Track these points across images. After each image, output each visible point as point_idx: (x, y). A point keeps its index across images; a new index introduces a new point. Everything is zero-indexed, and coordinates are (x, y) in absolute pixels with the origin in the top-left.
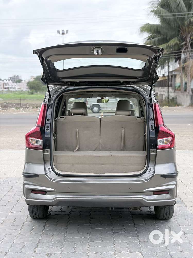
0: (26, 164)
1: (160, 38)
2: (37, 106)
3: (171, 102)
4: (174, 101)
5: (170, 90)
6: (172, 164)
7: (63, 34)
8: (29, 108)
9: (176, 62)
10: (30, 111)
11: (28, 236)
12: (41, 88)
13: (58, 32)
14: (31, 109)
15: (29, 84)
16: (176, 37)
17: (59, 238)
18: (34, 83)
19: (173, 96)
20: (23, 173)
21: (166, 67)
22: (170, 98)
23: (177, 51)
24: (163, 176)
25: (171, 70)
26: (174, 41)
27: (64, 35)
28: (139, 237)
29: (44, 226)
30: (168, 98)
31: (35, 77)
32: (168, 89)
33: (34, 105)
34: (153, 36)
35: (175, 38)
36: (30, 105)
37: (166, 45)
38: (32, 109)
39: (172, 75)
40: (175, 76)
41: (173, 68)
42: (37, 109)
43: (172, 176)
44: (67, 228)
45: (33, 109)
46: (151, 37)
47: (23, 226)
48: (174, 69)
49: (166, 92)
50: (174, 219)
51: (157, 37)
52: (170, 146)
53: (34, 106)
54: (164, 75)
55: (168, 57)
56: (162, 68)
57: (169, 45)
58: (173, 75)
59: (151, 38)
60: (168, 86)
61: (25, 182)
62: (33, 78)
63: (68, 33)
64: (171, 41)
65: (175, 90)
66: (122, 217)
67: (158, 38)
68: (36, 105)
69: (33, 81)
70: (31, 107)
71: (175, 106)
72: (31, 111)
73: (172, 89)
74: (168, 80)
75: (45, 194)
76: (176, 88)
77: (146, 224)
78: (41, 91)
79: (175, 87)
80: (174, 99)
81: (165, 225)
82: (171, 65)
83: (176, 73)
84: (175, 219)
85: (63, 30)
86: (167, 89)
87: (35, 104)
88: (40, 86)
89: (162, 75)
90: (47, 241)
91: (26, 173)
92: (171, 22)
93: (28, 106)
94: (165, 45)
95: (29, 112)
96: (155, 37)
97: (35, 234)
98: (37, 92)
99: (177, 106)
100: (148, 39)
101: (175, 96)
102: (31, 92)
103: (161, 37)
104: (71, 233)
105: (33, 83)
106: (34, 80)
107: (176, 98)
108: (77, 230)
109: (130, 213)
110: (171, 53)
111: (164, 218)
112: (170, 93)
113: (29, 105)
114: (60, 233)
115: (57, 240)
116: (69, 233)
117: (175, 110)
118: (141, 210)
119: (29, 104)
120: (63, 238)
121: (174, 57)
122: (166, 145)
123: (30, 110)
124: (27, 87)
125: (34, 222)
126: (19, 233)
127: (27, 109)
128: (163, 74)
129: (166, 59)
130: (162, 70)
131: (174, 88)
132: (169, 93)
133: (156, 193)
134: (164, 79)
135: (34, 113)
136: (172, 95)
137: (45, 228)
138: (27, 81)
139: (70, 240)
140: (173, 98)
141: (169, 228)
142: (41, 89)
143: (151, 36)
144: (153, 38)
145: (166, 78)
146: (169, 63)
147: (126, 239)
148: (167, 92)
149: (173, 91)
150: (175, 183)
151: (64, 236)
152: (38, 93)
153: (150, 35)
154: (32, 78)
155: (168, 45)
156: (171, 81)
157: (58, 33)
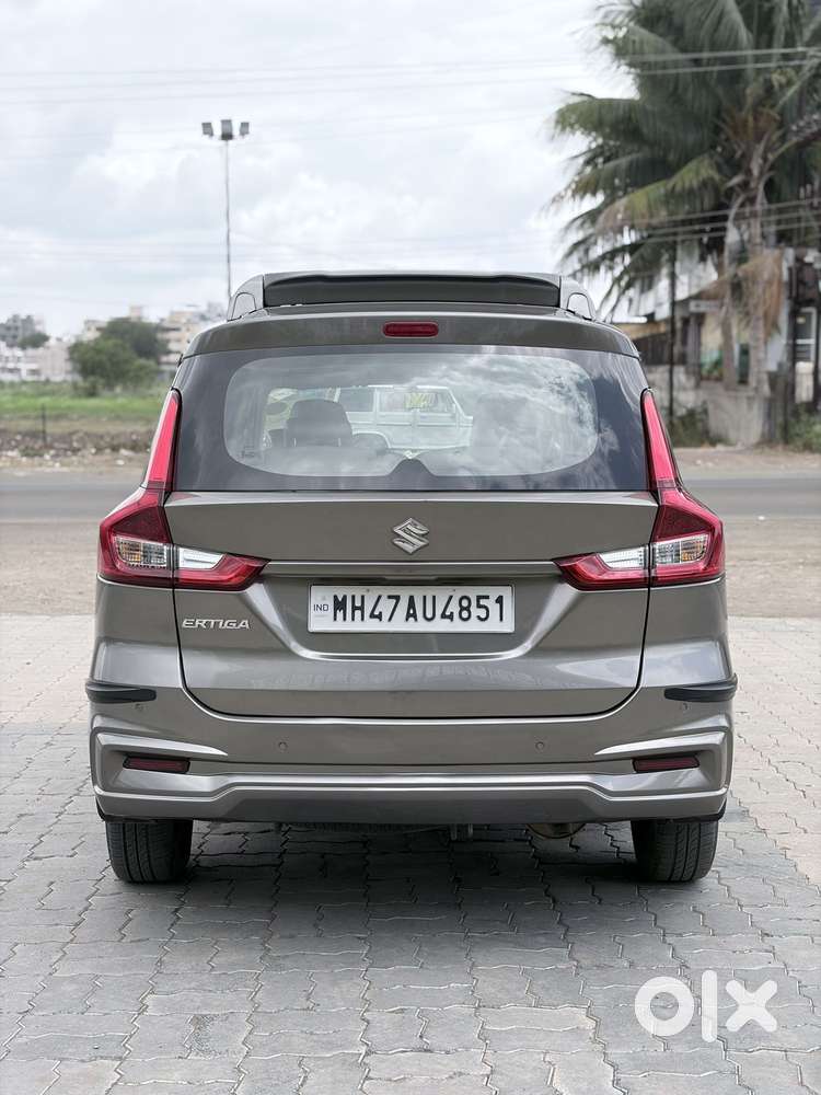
0: (102, 645)
1: (638, 160)
2: (115, 442)
3: (686, 428)
4: (694, 424)
5: (679, 381)
6: (710, 642)
7: (227, 136)
8: (80, 453)
9: (703, 259)
10: (85, 465)
11: (111, 950)
12: (128, 371)
13: (207, 128)
14: (91, 457)
15: (76, 355)
16: (706, 155)
17: (242, 957)
18: (99, 352)
19: (690, 405)
20: (88, 685)
21: (663, 284)
22: (681, 412)
23: (709, 211)
24: (674, 693)
25: (681, 294)
26: (697, 173)
27: (230, 142)
28: (575, 947)
29: (177, 910)
30: (671, 411)
31: (104, 325)
32: (671, 372)
33: (102, 437)
34: (610, 150)
35: (701, 158)
36: (86, 438)
37: (665, 185)
38: (96, 453)
39: (687, 315)
40: (700, 318)
41: (690, 285)
42: (115, 455)
43: (712, 696)
44: (273, 919)
45: (98, 458)
46: (601, 154)
47: (86, 909)
48: (695, 291)
49: (661, 389)
50: (716, 881)
51: (624, 155)
52: (705, 569)
53: (102, 443)
54: (651, 317)
55: (671, 239)
56: (646, 288)
57: (678, 188)
58: (692, 314)
59: (600, 160)
60: (672, 363)
61: (98, 722)
62: (93, 328)
63: (247, 133)
64: (684, 170)
65: (701, 377)
66: (497, 874)
67: (629, 158)
68: (113, 438)
69: (96, 340)
70: (89, 445)
71: (700, 443)
72: (92, 464)
73: (687, 373)
74: (669, 336)
75: (184, 771)
76: (704, 372)
77: (600, 900)
78: (129, 384)
79: (700, 366)
80: (698, 417)
81: (682, 904)
82: (682, 273)
83: (703, 307)
84: (719, 879)
85: (226, 123)
86: (667, 376)
87: (108, 434)
88: (126, 361)
89: (646, 316)
90: (193, 968)
91: (100, 685)
92: (686, 89)
93: (75, 445)
94: (658, 188)
95: (81, 469)
96: (617, 152)
97: (139, 941)
98: (110, 386)
99: (707, 444)
100: (587, 163)
101: (700, 403)
102: (86, 389)
103: (640, 155)
104: (292, 937)
105: (94, 348)
106: (97, 334)
107: (705, 412)
108: (315, 926)
109: (534, 856)
110: (684, 223)
111: (677, 875)
112: (679, 390)
113: (81, 440)
114: (245, 935)
115: (233, 965)
116: (282, 937)
117: (699, 462)
118: (577, 848)
119: (81, 434)
120: (256, 955)
121: (696, 237)
122: (689, 565)
123: (86, 461)
124: (69, 366)
125: (130, 896)
126: (72, 940)
127: (74, 458)
128: (649, 311)
129: (661, 245)
130: (643, 296)
131: (697, 369)
132: (675, 394)
133: (644, 764)
134: (655, 331)
135: (101, 473)
136: (688, 399)
137: (179, 918)
138: (69, 340)
139: (288, 963)
140: (691, 413)
141: (695, 914)
142: (131, 374)
143: (599, 150)
144: (607, 160)
145: (663, 329)
146: (673, 265)
147: (520, 958)
148: (665, 385)
149: (692, 382)
150: (723, 722)
151: (261, 947)
152: (118, 389)
153: (594, 145)
154: (89, 329)
155: (674, 187)
156: (684, 342)
157: (205, 133)
